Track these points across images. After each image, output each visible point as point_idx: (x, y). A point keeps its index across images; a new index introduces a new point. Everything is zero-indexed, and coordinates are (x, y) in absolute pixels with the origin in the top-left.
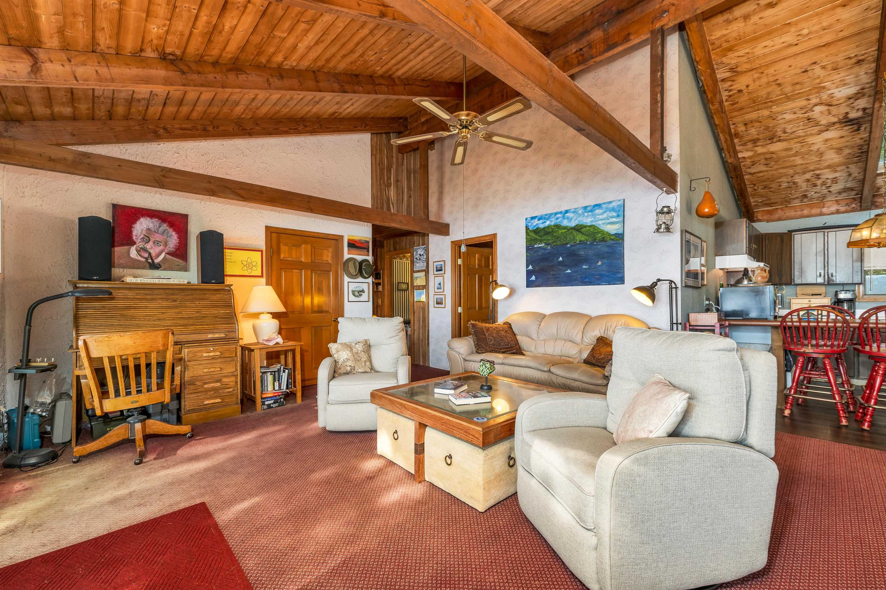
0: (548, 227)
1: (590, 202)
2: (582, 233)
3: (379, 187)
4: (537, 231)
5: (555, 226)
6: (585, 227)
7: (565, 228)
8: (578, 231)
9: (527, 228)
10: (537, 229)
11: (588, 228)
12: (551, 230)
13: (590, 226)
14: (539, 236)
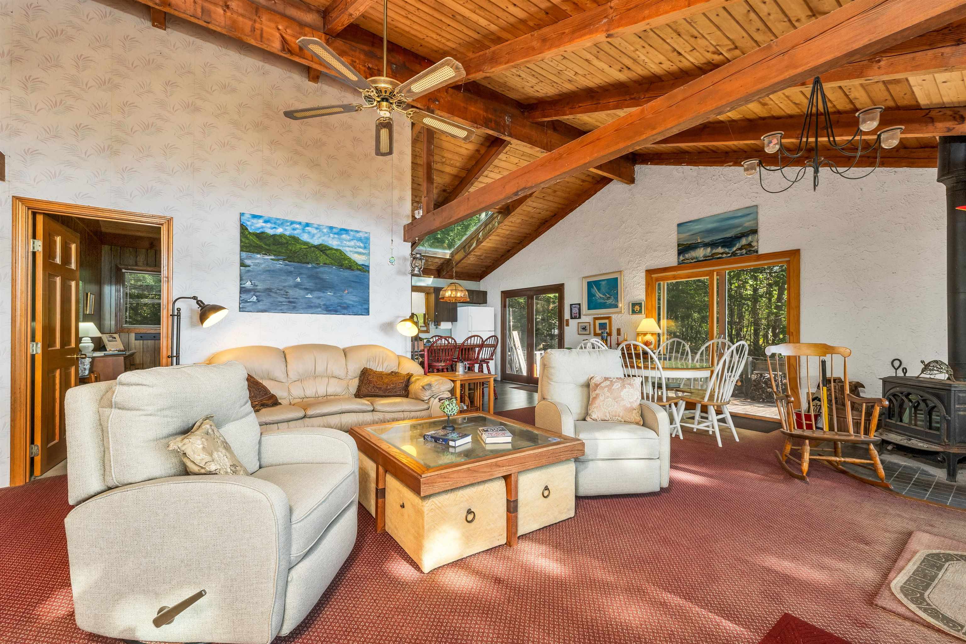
0: (281, 236)
1: (336, 224)
2: (327, 255)
4: (261, 236)
5: (290, 236)
6: (331, 249)
7: (306, 243)
8: (321, 251)
9: (243, 228)
10: (263, 233)
11: (333, 252)
12: (285, 241)
13: (337, 250)
14: (266, 244)
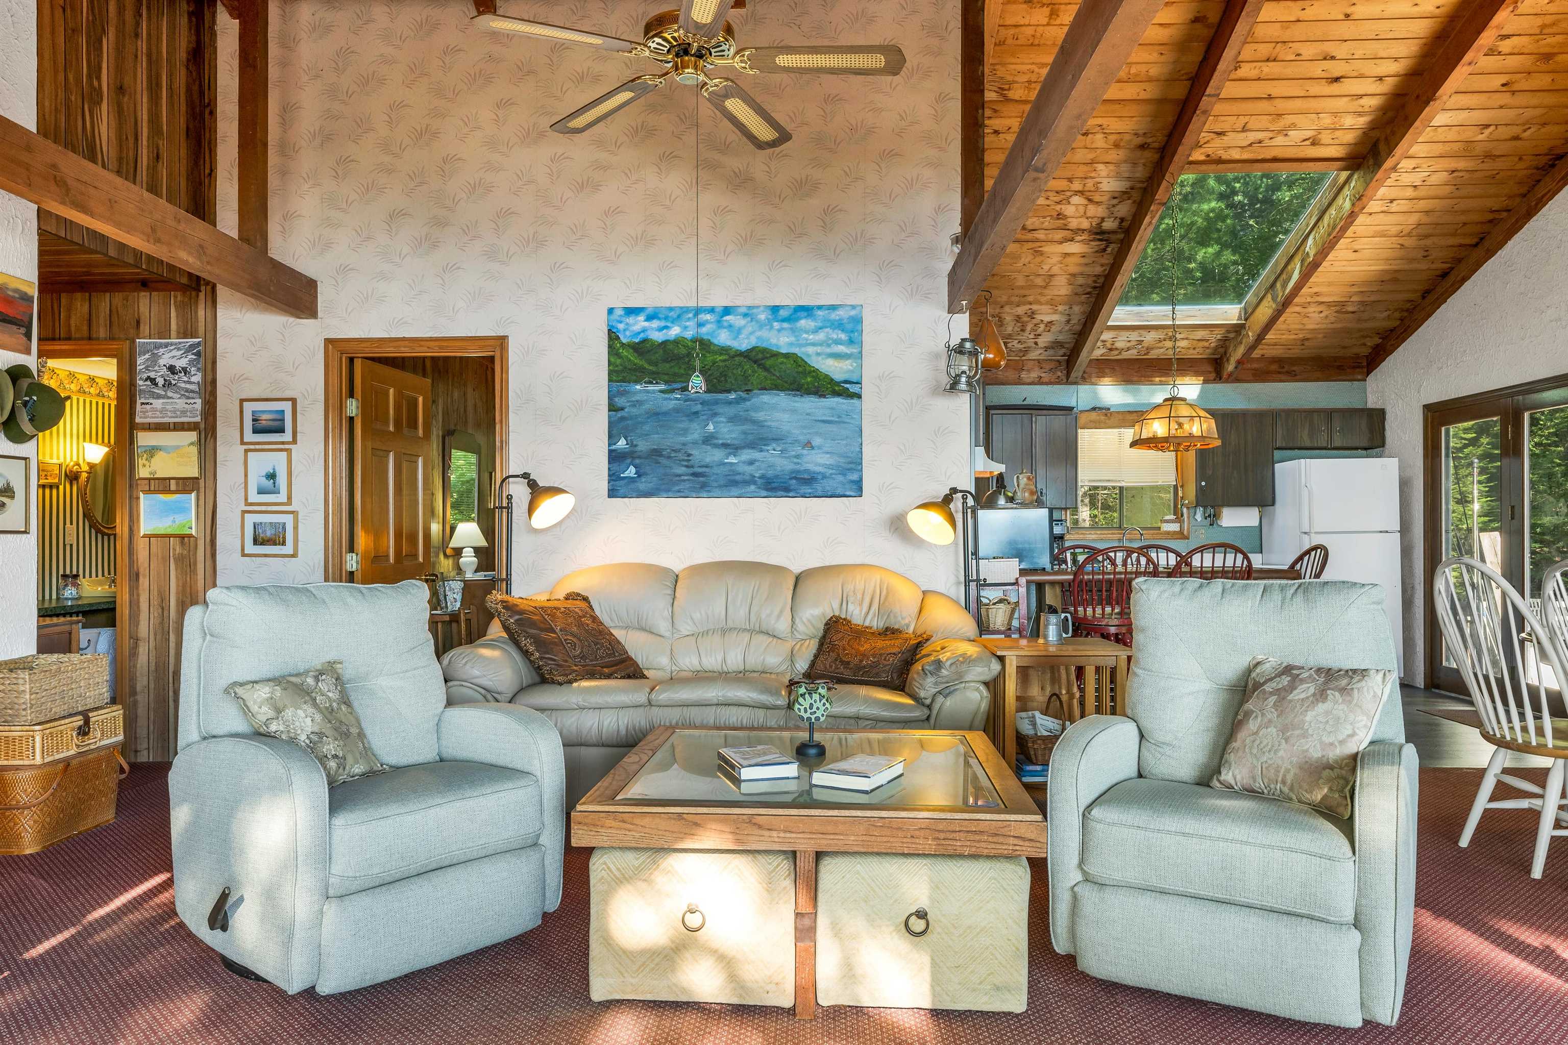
0: (677, 342)
1: (787, 298)
2: (766, 369)
3: (61, 95)
4: (642, 347)
5: (694, 340)
6: (776, 355)
7: (724, 350)
8: (755, 362)
9: (613, 336)
10: (645, 341)
11: (781, 360)
12: (683, 351)
13: (787, 356)
14: (650, 363)
